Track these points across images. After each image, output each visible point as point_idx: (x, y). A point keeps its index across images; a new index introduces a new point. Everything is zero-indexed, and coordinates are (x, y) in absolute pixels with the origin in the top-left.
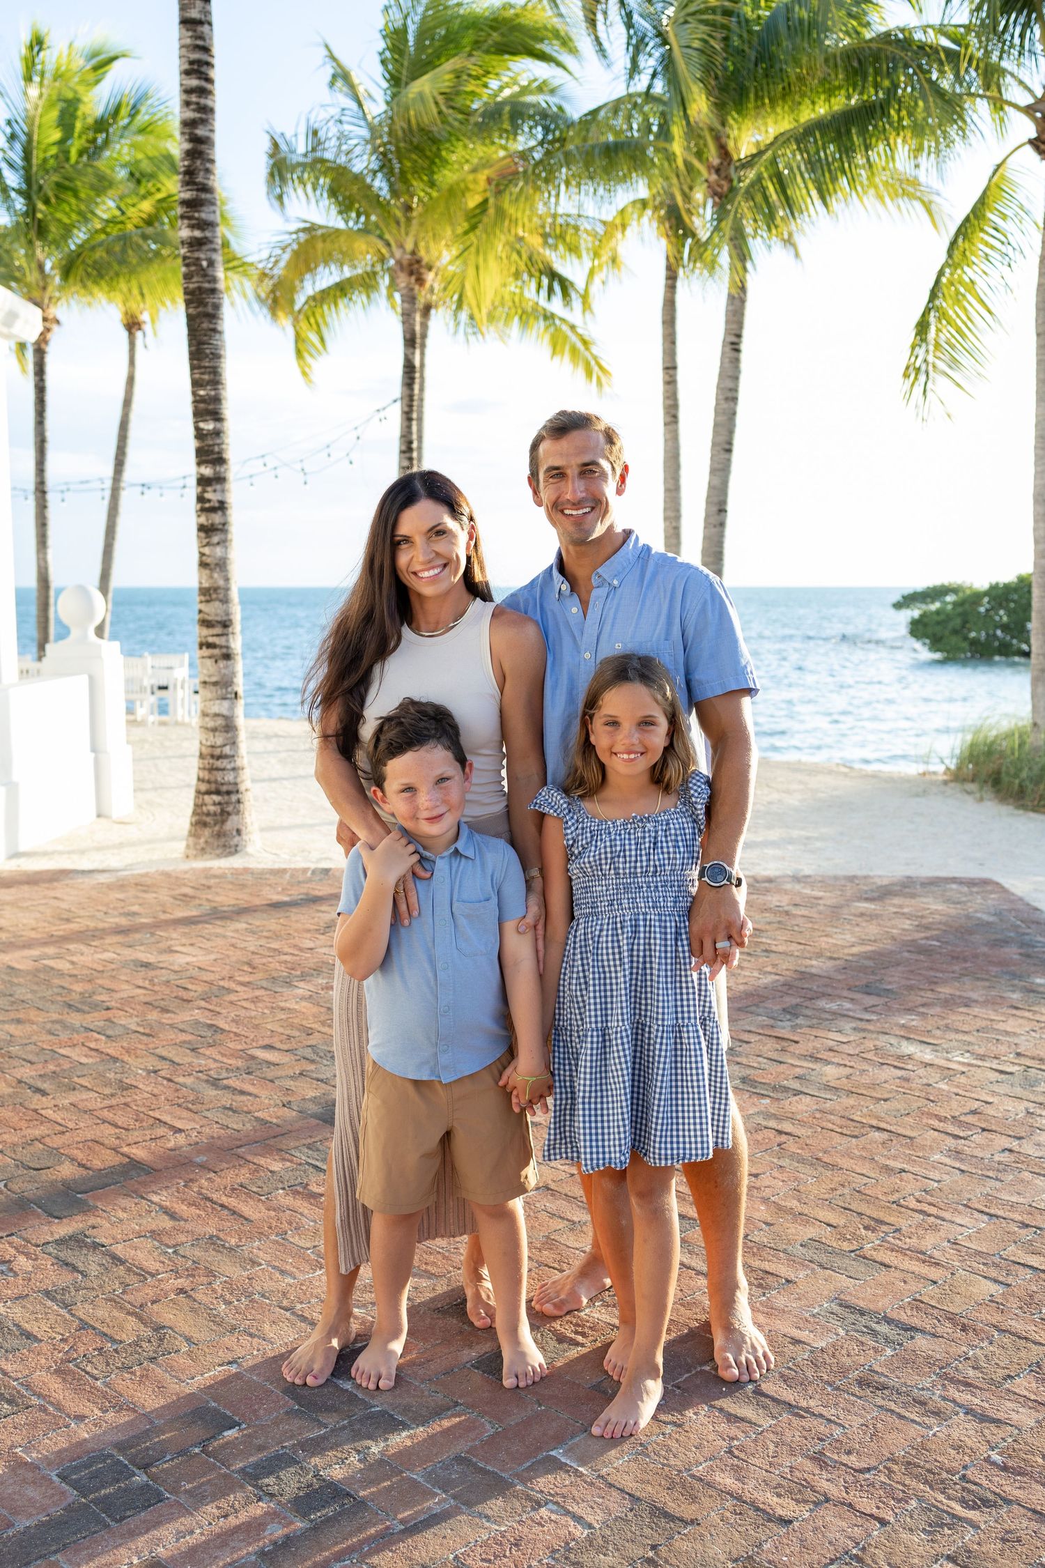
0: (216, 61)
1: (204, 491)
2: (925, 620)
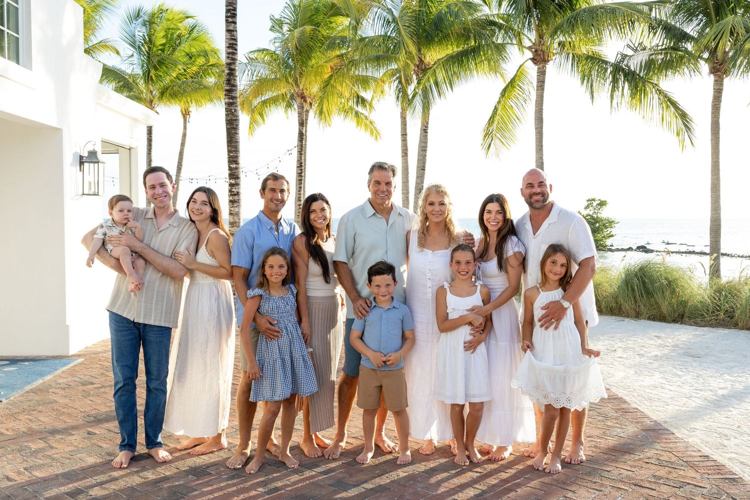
0: (238, 43)
1: (232, 189)
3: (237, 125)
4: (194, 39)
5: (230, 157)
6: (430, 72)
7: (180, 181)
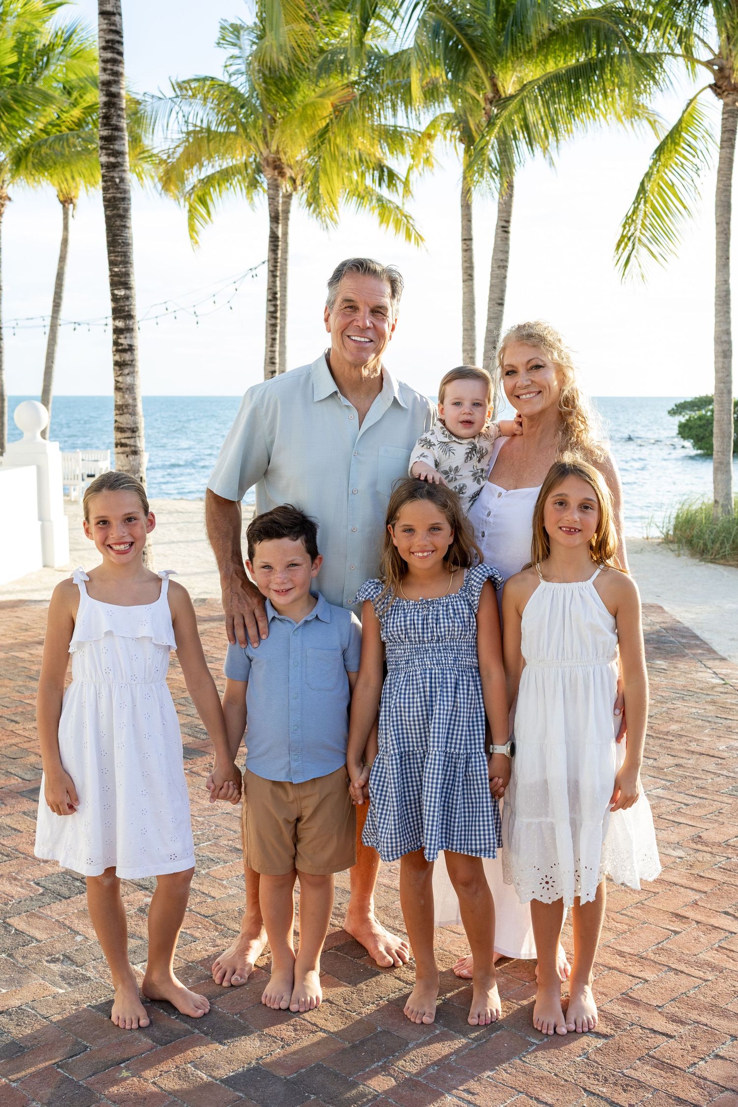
0: (125, 40)
1: (118, 338)
2: (690, 424)
3: (127, 210)
4: (73, 56)
5: (113, 275)
6: (513, 105)
7: (59, 328)
